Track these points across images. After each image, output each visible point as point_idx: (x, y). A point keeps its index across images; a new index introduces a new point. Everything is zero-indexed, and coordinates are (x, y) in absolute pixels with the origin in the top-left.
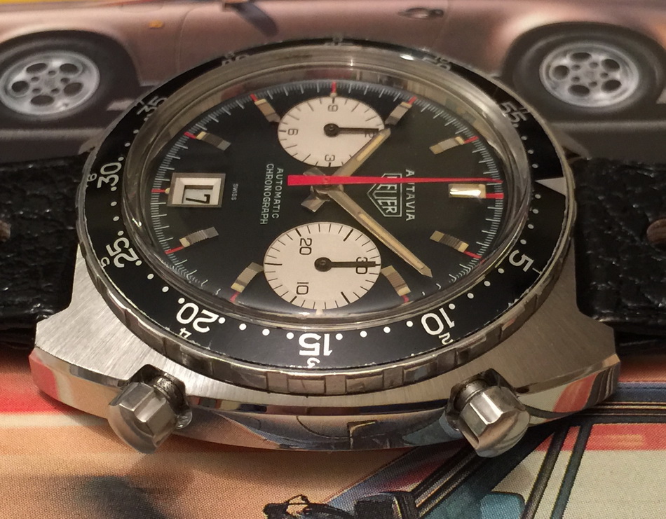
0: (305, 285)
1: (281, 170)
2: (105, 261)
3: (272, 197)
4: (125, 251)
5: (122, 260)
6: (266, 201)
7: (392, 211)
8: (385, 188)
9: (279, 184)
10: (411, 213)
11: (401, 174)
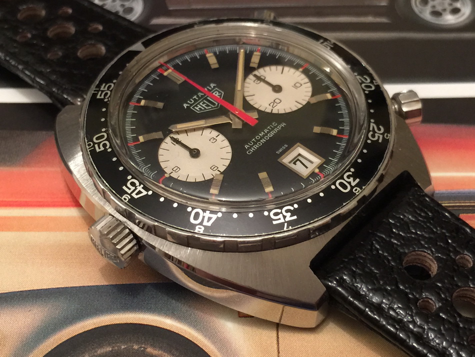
0: (295, 86)
1: (246, 147)
2: (387, 136)
3: (266, 134)
4: (374, 132)
5: (379, 129)
6: (272, 134)
7: (217, 93)
8: (208, 106)
9: (256, 139)
10: (210, 87)
11: (191, 108)
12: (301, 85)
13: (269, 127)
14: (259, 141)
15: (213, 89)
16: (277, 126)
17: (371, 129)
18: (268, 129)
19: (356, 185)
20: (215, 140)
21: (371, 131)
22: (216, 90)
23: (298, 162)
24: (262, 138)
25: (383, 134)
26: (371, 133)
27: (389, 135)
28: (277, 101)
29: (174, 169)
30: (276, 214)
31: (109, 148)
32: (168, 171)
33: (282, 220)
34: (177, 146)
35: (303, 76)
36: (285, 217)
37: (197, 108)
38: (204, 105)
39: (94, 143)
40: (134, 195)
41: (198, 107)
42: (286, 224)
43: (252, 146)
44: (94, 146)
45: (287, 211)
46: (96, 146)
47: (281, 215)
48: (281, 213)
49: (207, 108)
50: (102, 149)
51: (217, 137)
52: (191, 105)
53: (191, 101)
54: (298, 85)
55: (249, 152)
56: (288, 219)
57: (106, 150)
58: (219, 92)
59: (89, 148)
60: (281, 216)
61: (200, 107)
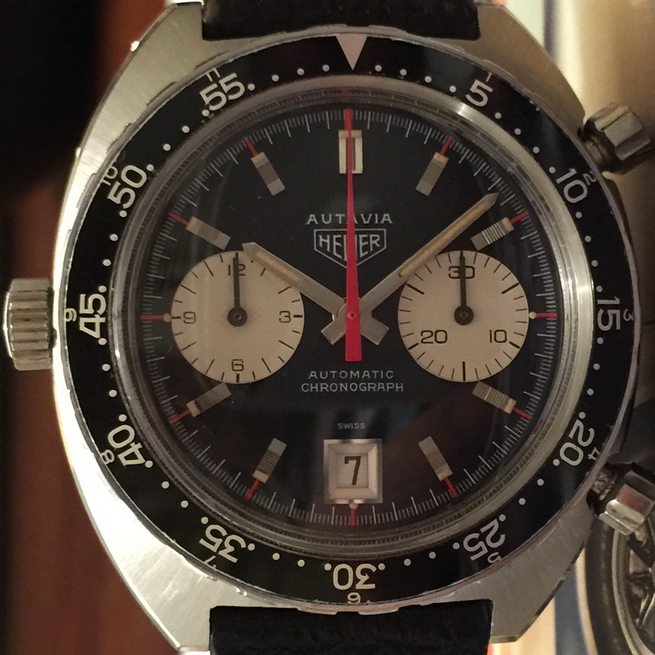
1: (312, 375)
2: (493, 558)
3: (360, 381)
5: (495, 539)
6: (367, 387)
7: (378, 240)
8: (340, 249)
9: (337, 374)
10: (380, 218)
11: (315, 231)
12: (504, 341)
13: (375, 372)
14: (339, 380)
15: (379, 225)
16: (389, 381)
17: (483, 530)
18: (372, 375)
19: (361, 592)
20: (287, 319)
21: (479, 532)
22: (381, 233)
23: (355, 462)
24: (348, 381)
25: (491, 550)
26: (476, 535)
27: (499, 558)
28: (441, 337)
29: (187, 315)
30: (215, 533)
31: (126, 210)
32: (176, 309)
33: (214, 549)
34: (230, 279)
35: (524, 329)
36: (222, 547)
37: (321, 239)
38: (335, 243)
39: (118, 178)
40: (83, 320)
41: (325, 238)
42: (213, 557)
43: (320, 381)
44: (112, 181)
45: (233, 543)
46: (117, 184)
47: (221, 540)
48: (224, 538)
49: (335, 253)
50: (117, 200)
51: (295, 316)
52: (321, 225)
53: (327, 219)
54: (500, 336)
55: (305, 387)
56: (223, 553)
57: (120, 207)
58: (381, 242)
59: (105, 179)
60: (218, 541)
61: (328, 241)
